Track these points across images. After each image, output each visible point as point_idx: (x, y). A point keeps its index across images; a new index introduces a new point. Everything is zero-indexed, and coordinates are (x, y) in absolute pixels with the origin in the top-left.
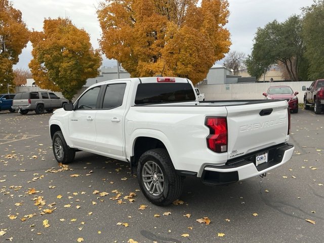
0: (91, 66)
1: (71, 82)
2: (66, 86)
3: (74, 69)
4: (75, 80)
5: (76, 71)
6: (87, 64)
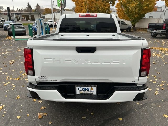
0: (148, 5)
1: (135, 15)
2: (132, 17)
3: (137, 8)
4: (137, 14)
5: (138, 8)
6: (145, 4)
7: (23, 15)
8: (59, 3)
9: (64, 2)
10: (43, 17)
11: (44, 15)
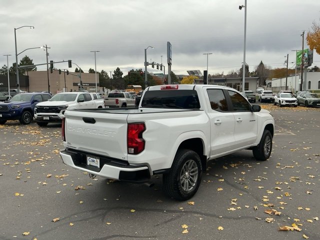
7: (228, 82)
8: (300, 57)
9: (308, 55)
10: (268, 84)
11: (270, 81)
